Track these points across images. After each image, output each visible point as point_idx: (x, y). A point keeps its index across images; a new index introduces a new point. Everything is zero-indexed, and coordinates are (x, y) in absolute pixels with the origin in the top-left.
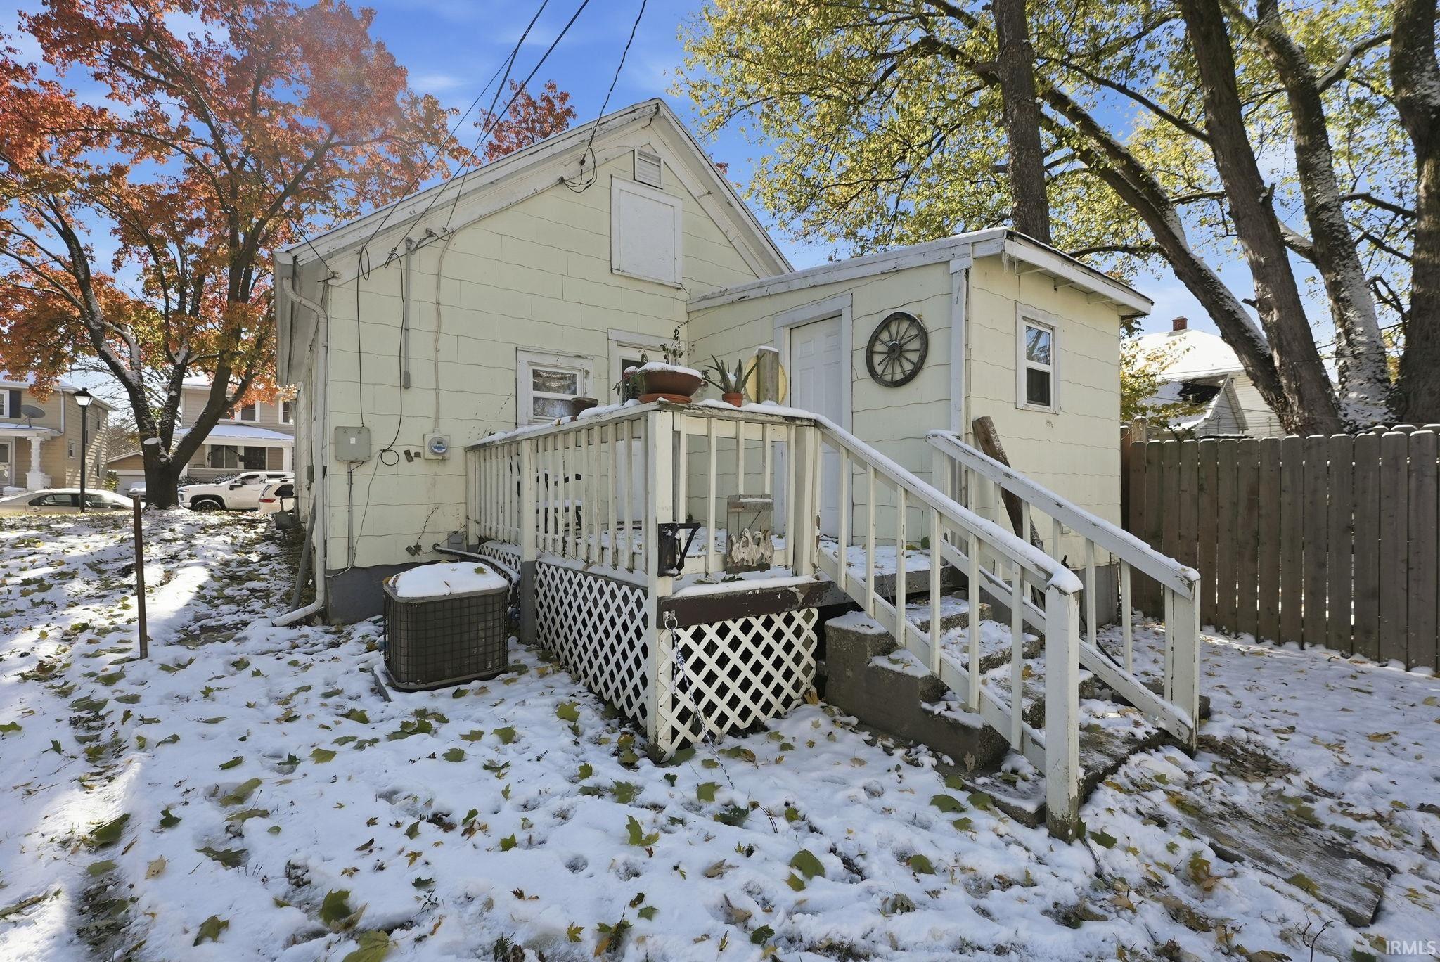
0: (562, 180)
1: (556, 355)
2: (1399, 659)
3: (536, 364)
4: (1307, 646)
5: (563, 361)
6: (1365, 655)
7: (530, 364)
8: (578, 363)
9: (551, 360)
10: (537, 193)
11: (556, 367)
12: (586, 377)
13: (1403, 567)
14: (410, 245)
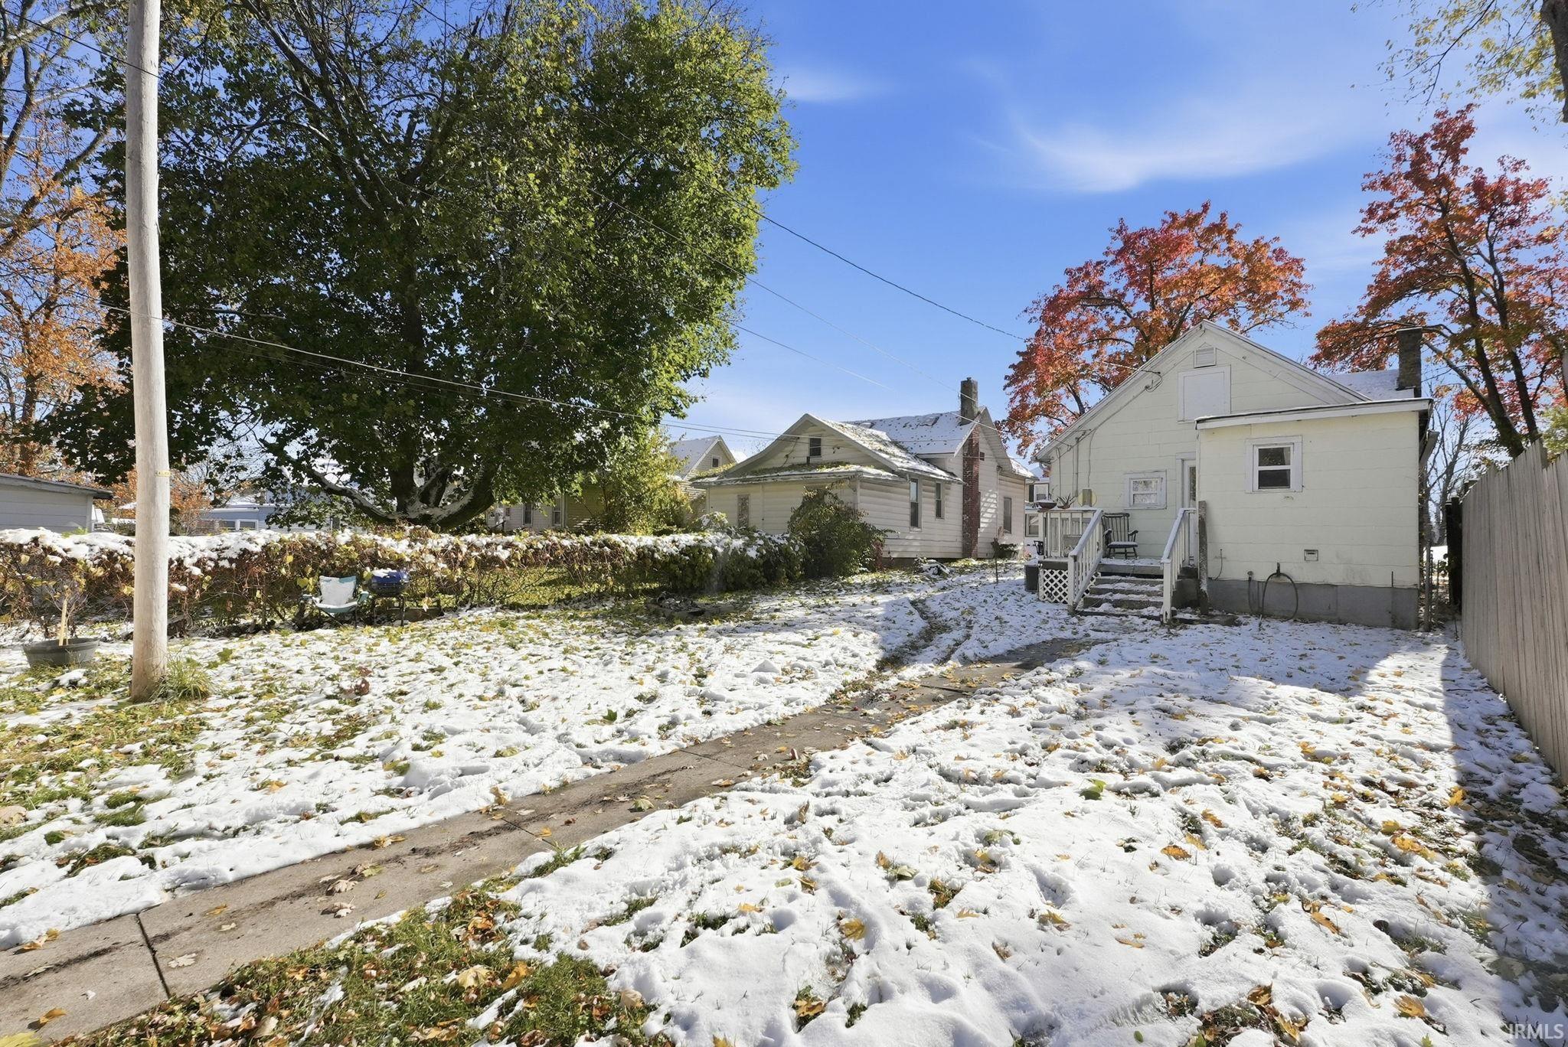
0: (1147, 387)
1: (1144, 472)
3: (1134, 479)
5: (1148, 475)
7: (1130, 479)
8: (1157, 475)
9: (1141, 476)
10: (1134, 398)
11: (1145, 478)
12: (1162, 481)
14: (1078, 439)
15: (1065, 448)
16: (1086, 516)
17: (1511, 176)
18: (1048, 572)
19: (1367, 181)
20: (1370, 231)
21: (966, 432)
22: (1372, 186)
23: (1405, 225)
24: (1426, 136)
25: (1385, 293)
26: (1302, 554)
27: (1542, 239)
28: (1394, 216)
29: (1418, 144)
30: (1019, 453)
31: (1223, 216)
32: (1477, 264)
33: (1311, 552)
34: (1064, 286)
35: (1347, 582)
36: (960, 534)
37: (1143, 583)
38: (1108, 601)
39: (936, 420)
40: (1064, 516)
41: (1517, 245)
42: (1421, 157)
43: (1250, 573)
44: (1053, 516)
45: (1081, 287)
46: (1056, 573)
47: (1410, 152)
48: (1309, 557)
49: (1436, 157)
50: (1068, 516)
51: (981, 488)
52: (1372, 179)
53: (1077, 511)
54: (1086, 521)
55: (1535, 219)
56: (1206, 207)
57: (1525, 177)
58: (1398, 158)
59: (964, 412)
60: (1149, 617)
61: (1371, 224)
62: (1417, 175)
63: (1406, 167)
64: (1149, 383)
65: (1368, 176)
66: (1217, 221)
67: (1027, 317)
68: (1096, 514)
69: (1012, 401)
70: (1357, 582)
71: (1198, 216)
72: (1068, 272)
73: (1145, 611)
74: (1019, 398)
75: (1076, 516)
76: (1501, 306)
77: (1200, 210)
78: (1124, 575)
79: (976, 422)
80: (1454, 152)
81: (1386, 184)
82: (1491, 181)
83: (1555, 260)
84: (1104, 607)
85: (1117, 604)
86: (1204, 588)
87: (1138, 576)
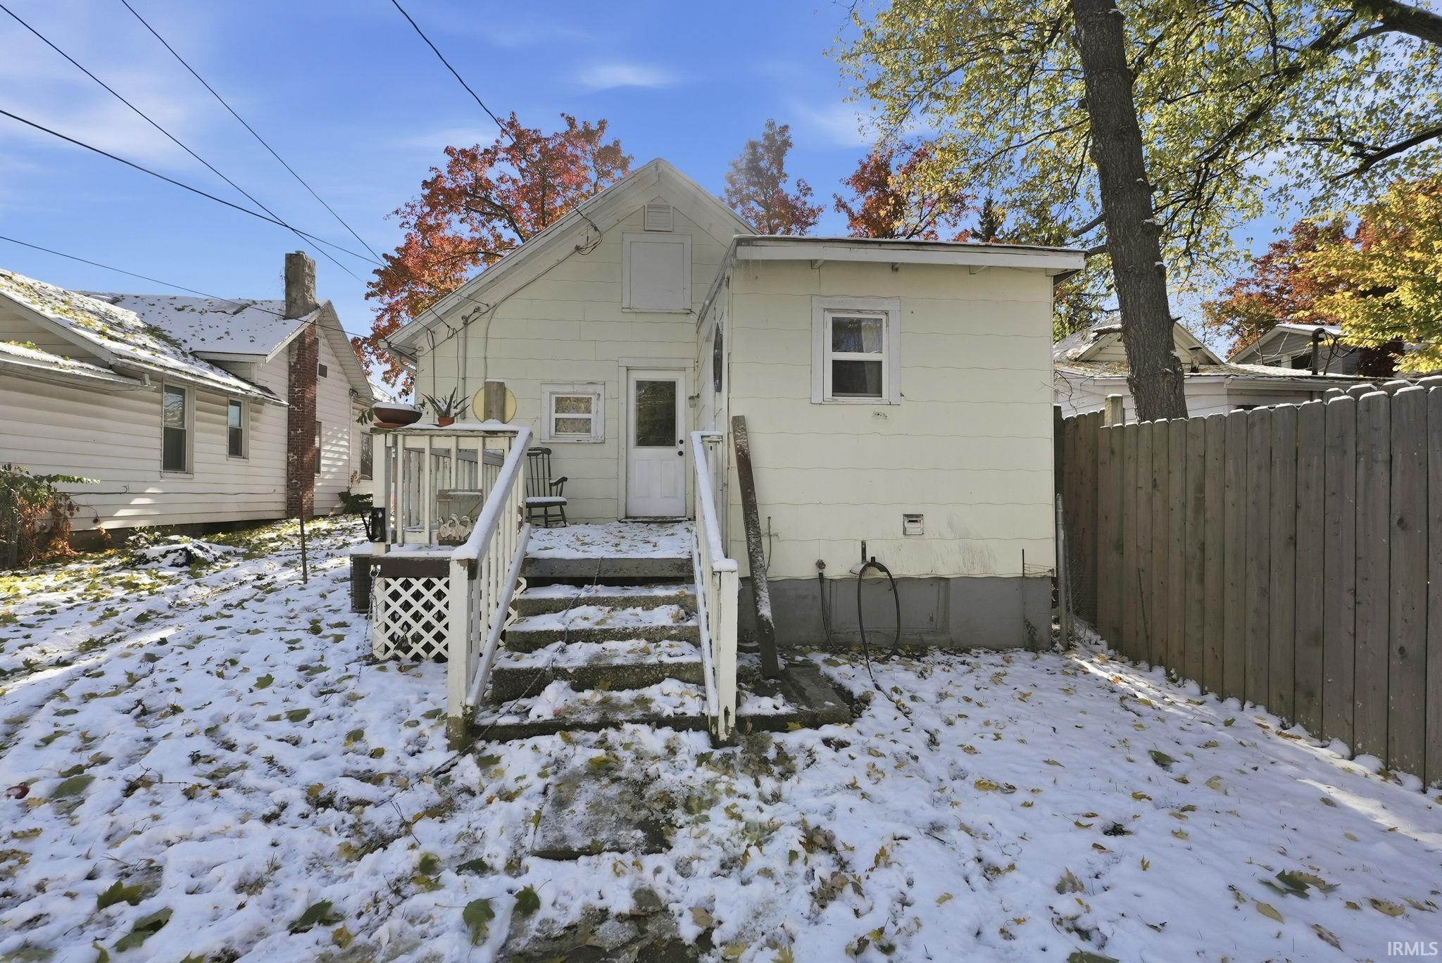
0: (578, 248)
1: (573, 384)
2: (1342, 740)
3: (557, 393)
4: (1248, 705)
5: (577, 388)
6: (1307, 728)
7: (551, 393)
8: (591, 389)
9: (568, 389)
10: (560, 262)
11: (574, 393)
12: (598, 399)
13: (1349, 599)
14: (466, 321)
15: (442, 331)
16: (495, 445)
18: (396, 585)
21: (293, 330)
26: (899, 521)
30: (386, 380)
33: (913, 518)
34: (444, 171)
35: (965, 572)
36: (283, 482)
37: (627, 603)
38: (559, 673)
39: (241, 308)
40: (441, 443)
43: (821, 565)
44: (413, 442)
45: (466, 178)
46: (418, 585)
48: (911, 527)
50: (449, 443)
51: (319, 416)
53: (471, 433)
54: (496, 461)
59: (290, 301)
60: (678, 724)
64: (582, 243)
67: (398, 220)
68: (518, 444)
69: (379, 318)
70: (978, 572)
72: (449, 151)
74: (387, 317)
75: (467, 444)
78: (578, 582)
79: (312, 317)
85: (582, 679)
86: (766, 611)
87: (609, 582)
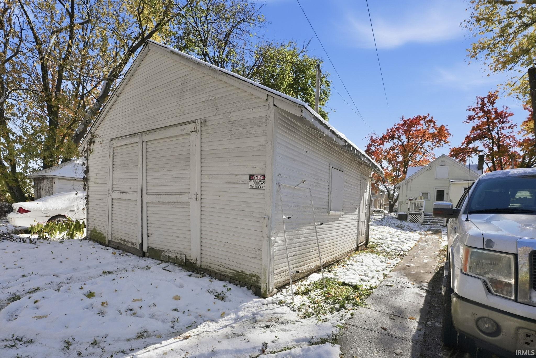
8: (428, 192)
11: (425, 192)
14: (408, 182)
16: (421, 202)
17: (505, 111)
18: (412, 215)
19: (468, 108)
20: (468, 123)
22: (470, 110)
23: (477, 122)
24: (485, 97)
25: (469, 140)
27: (510, 127)
28: (474, 119)
29: (483, 99)
31: (432, 118)
32: (494, 134)
40: (415, 202)
41: (503, 128)
42: (483, 104)
44: (412, 202)
46: (415, 215)
47: (480, 101)
49: (488, 105)
52: (470, 108)
53: (419, 201)
55: (509, 122)
56: (428, 115)
57: (508, 111)
58: (478, 103)
60: (441, 225)
61: (468, 121)
62: (482, 109)
63: (479, 106)
64: (428, 169)
65: (469, 107)
66: (431, 119)
68: (424, 202)
71: (426, 117)
73: (438, 224)
76: (499, 146)
77: (427, 115)
80: (492, 103)
81: (473, 110)
82: (499, 111)
83: (512, 133)
84: (429, 223)
